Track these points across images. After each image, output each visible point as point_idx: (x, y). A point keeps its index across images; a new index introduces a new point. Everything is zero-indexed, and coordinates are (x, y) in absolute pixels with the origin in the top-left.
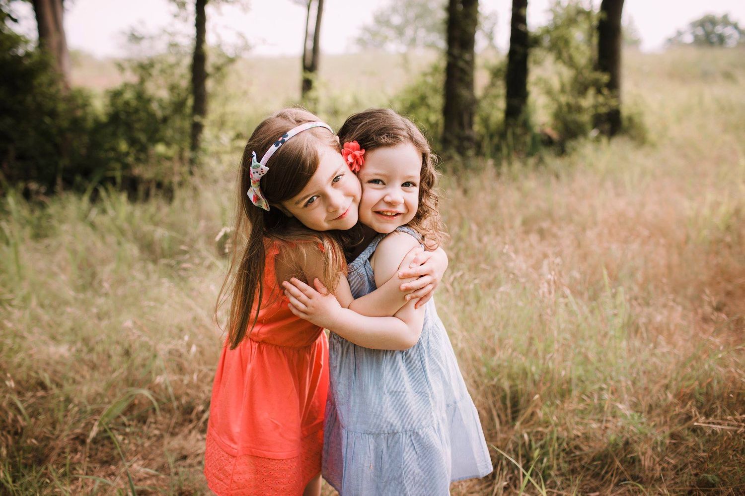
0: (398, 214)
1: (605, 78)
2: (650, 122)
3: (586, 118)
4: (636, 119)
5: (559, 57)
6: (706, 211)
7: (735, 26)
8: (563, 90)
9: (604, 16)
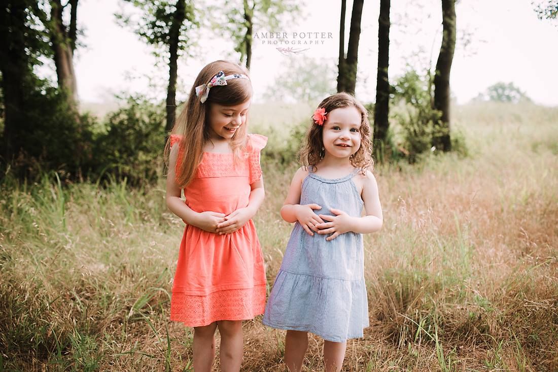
0: (348, 146)
1: (440, 114)
2: (469, 143)
3: (427, 139)
4: (460, 141)
5: (409, 101)
6: (512, 195)
7: (518, 91)
8: (412, 123)
9: (439, 73)
